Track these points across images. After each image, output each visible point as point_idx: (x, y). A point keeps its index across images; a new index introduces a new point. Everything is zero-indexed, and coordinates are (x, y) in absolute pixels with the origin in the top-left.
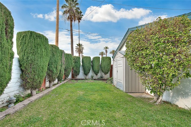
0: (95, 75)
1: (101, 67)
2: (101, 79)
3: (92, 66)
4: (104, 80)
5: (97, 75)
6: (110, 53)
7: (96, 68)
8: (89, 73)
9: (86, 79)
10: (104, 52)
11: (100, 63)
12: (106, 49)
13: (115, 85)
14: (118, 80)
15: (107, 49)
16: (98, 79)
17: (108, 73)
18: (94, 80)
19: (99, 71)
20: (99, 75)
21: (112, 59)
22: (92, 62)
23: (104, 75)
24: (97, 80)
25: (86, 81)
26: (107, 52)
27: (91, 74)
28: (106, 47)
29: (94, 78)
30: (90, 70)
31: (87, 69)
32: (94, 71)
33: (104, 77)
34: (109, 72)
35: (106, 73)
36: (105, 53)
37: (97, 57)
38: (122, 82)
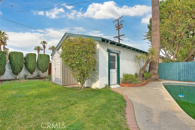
0: (29, 74)
1: (38, 65)
2: (39, 77)
3: (25, 63)
4: (41, 78)
5: (32, 73)
6: (49, 49)
7: (31, 66)
8: (20, 72)
9: (16, 79)
10: (42, 46)
11: (36, 61)
12: (43, 44)
13: (53, 81)
14: (56, 77)
15: (45, 44)
16: (34, 78)
17: (46, 71)
18: (29, 79)
19: (34, 69)
20: (35, 74)
21: (51, 57)
22: (25, 59)
23: (41, 73)
24: (32, 79)
25: (18, 81)
26: (45, 48)
27: (23, 72)
28: (44, 42)
29: (28, 77)
30: (22, 69)
31: (17, 67)
32: (27, 69)
33: (42, 76)
34: (48, 70)
35: (44, 71)
36: (43, 48)
37: (32, 54)
38: (59, 77)
